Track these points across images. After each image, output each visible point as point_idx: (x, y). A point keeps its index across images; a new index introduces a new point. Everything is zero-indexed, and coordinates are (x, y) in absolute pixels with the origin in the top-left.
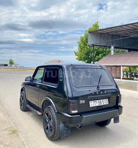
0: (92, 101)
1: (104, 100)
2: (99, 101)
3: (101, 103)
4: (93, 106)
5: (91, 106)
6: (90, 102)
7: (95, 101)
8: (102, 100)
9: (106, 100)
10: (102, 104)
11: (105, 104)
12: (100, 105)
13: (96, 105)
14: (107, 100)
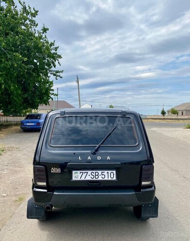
0: (79, 172)
1: (106, 172)
2: (94, 172)
3: (97, 177)
4: (79, 179)
5: (74, 179)
6: (74, 172)
7: (84, 172)
8: (100, 172)
9: (110, 172)
10: (100, 178)
11: (106, 178)
12: (94, 179)
13: (86, 179)
14: (114, 172)
